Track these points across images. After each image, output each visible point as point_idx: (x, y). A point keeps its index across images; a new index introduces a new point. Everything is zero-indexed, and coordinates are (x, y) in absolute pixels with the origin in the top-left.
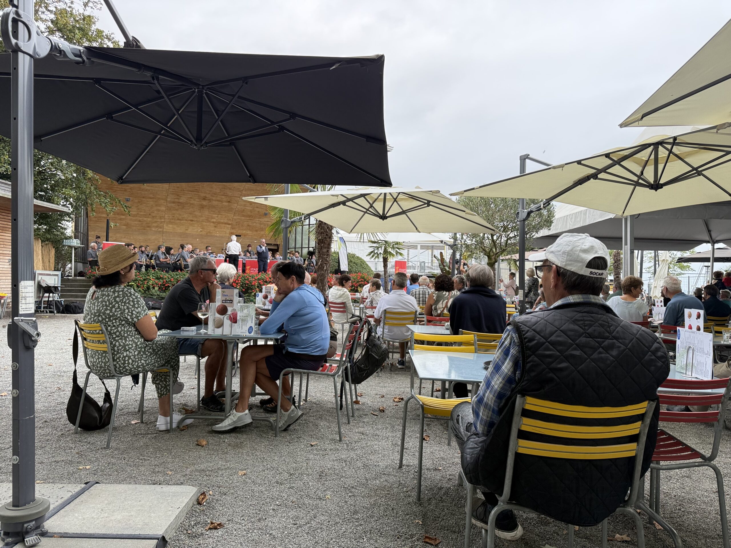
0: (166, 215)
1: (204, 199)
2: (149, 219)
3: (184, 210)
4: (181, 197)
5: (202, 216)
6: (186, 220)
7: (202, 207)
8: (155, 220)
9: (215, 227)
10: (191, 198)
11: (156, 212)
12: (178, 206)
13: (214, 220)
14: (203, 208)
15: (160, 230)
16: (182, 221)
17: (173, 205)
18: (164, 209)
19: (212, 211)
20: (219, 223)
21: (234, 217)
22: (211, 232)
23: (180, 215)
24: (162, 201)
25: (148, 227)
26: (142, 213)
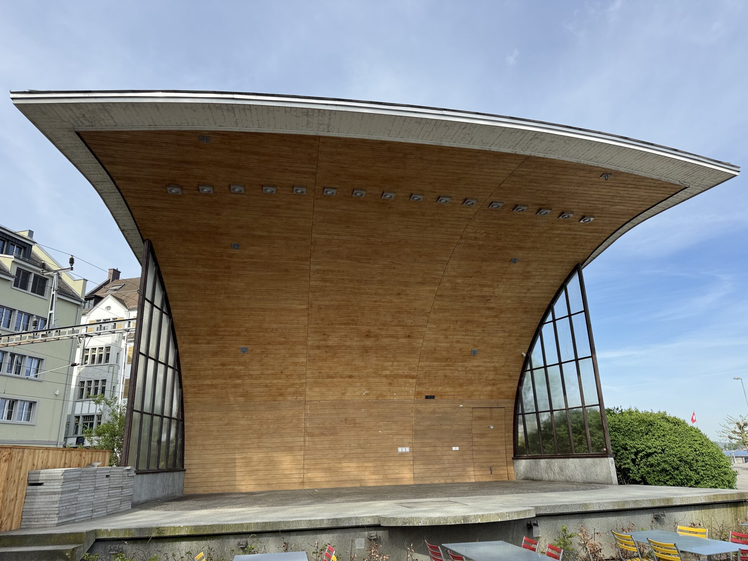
0: (309, 372)
1: (368, 336)
2: (280, 381)
3: (336, 360)
4: (328, 336)
5: (366, 367)
6: (342, 377)
7: (366, 350)
8: (291, 381)
9: (390, 384)
10: (346, 335)
11: (291, 368)
12: (326, 352)
13: (387, 373)
14: (367, 352)
15: (300, 398)
16: (335, 380)
17: (317, 352)
18: (304, 360)
19: (382, 357)
20: (396, 376)
21: (421, 364)
22: (385, 394)
23: (331, 368)
24: (301, 347)
25: (281, 395)
26: (269, 372)
